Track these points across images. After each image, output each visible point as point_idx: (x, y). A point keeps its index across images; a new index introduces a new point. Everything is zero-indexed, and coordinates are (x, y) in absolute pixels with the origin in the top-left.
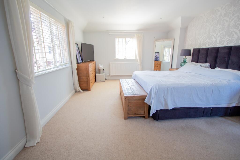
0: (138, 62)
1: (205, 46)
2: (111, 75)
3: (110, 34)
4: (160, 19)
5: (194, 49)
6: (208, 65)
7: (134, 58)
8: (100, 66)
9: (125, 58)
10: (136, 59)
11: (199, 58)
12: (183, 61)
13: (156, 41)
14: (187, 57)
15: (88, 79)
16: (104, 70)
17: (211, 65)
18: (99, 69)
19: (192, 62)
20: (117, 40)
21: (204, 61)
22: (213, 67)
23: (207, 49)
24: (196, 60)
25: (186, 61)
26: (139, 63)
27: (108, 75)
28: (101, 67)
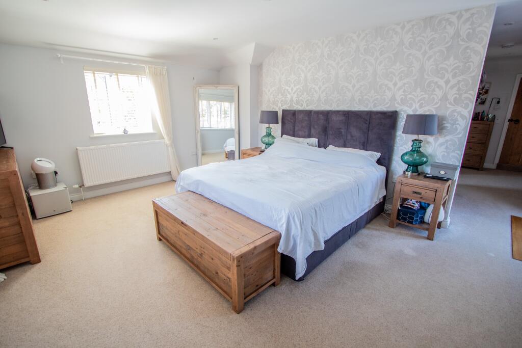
0: (164, 138)
1: (302, 106)
2: (87, 184)
3: (64, 56)
4: (214, 39)
5: (284, 111)
6: (314, 141)
7: (149, 129)
8: (39, 163)
9: (125, 131)
10: (155, 132)
11: (297, 128)
12: (265, 134)
13: (198, 87)
14: (271, 125)
15: (22, 223)
16: (56, 173)
17: (320, 141)
18: (37, 175)
19: (284, 136)
20: (88, 76)
21: (307, 134)
22: (323, 145)
23: (309, 113)
24: (291, 132)
25: (272, 134)
26: (167, 141)
27: (77, 186)
28: (46, 165)
